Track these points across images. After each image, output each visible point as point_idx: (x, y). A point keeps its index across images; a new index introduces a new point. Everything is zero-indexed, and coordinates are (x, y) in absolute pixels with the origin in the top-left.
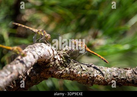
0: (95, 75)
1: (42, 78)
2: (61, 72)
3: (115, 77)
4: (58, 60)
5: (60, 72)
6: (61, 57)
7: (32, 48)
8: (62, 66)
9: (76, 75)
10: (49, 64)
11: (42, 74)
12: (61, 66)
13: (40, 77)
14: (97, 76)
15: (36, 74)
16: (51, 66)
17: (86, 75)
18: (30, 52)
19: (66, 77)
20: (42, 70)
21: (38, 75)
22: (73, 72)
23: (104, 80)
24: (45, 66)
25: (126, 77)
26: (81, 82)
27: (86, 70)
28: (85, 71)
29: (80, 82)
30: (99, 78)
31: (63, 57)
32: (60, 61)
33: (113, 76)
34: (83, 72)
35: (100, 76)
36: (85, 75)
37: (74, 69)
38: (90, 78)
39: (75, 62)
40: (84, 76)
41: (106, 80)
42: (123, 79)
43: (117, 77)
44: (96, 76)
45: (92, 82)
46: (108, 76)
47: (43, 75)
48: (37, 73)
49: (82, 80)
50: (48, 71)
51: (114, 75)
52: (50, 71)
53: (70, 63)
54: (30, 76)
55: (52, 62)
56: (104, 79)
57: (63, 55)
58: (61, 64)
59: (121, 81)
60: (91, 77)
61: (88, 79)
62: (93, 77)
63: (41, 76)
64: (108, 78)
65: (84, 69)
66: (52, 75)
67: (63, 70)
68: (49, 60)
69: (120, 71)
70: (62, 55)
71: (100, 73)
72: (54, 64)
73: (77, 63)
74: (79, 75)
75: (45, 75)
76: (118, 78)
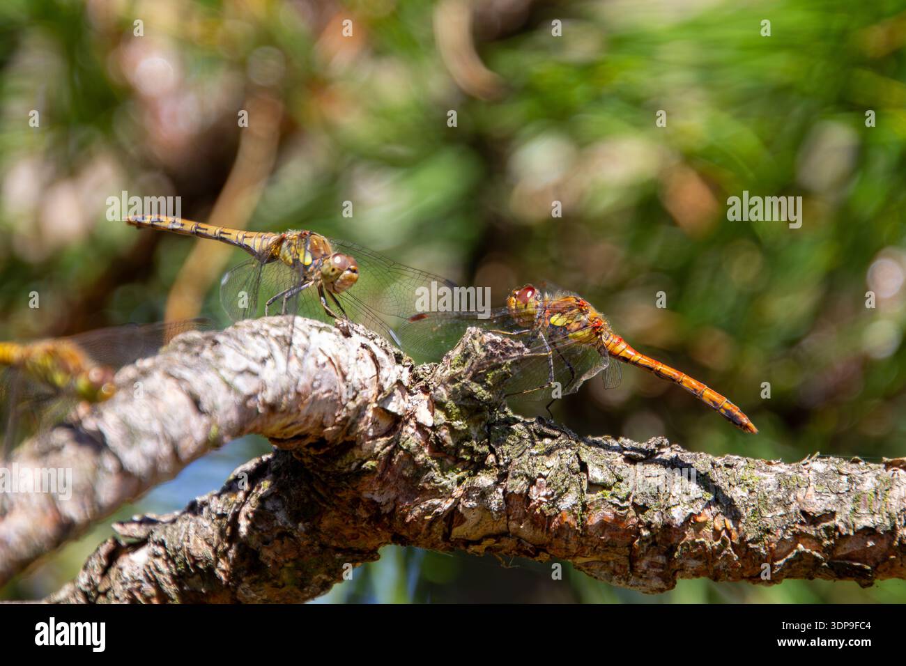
0: (678, 515)
1: (338, 550)
2: (446, 505)
3: (813, 520)
4: (420, 427)
5: (436, 501)
6: (436, 405)
7: (196, 349)
8: (449, 462)
9: (551, 518)
10: (357, 453)
11: (326, 523)
12: (440, 461)
13: (324, 547)
14: (691, 521)
15: (290, 525)
16: (370, 464)
17: (619, 519)
18: (169, 375)
19: (487, 537)
20: (323, 500)
21: (307, 532)
22: (526, 498)
23: (742, 547)
24: (329, 469)
25: (890, 516)
26: (595, 567)
27: (611, 481)
28: (604, 486)
29: (587, 564)
30: (708, 531)
31: (450, 404)
32: (434, 428)
33: (804, 513)
34: (591, 497)
35: (715, 516)
36: (609, 514)
37: (532, 482)
38: (645, 533)
39: (542, 436)
40: (603, 525)
41: (754, 541)
42: (869, 532)
43: (829, 524)
44: (687, 520)
45: (661, 559)
46: (771, 517)
47: (335, 530)
48: (296, 517)
49: (594, 551)
50: (357, 501)
51: (807, 509)
52: (373, 502)
53: (504, 442)
54: (254, 542)
55: (374, 438)
56: (742, 539)
57: (451, 387)
58: (438, 448)
59: (857, 548)
60: (648, 526)
61: (630, 545)
62: (667, 527)
63: (325, 539)
64: (768, 531)
65: (596, 474)
66: (390, 527)
67: (458, 492)
68: (348, 425)
69: (851, 481)
70: (443, 393)
71: (710, 497)
72: (390, 455)
73: (553, 437)
74: (569, 519)
75: (348, 532)
76: (837, 528)
